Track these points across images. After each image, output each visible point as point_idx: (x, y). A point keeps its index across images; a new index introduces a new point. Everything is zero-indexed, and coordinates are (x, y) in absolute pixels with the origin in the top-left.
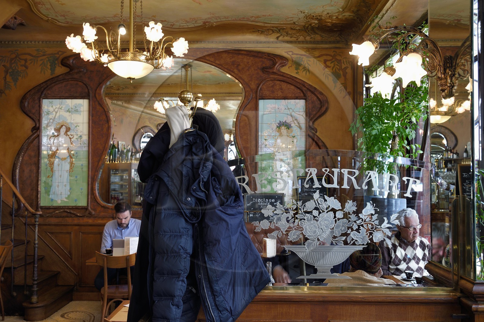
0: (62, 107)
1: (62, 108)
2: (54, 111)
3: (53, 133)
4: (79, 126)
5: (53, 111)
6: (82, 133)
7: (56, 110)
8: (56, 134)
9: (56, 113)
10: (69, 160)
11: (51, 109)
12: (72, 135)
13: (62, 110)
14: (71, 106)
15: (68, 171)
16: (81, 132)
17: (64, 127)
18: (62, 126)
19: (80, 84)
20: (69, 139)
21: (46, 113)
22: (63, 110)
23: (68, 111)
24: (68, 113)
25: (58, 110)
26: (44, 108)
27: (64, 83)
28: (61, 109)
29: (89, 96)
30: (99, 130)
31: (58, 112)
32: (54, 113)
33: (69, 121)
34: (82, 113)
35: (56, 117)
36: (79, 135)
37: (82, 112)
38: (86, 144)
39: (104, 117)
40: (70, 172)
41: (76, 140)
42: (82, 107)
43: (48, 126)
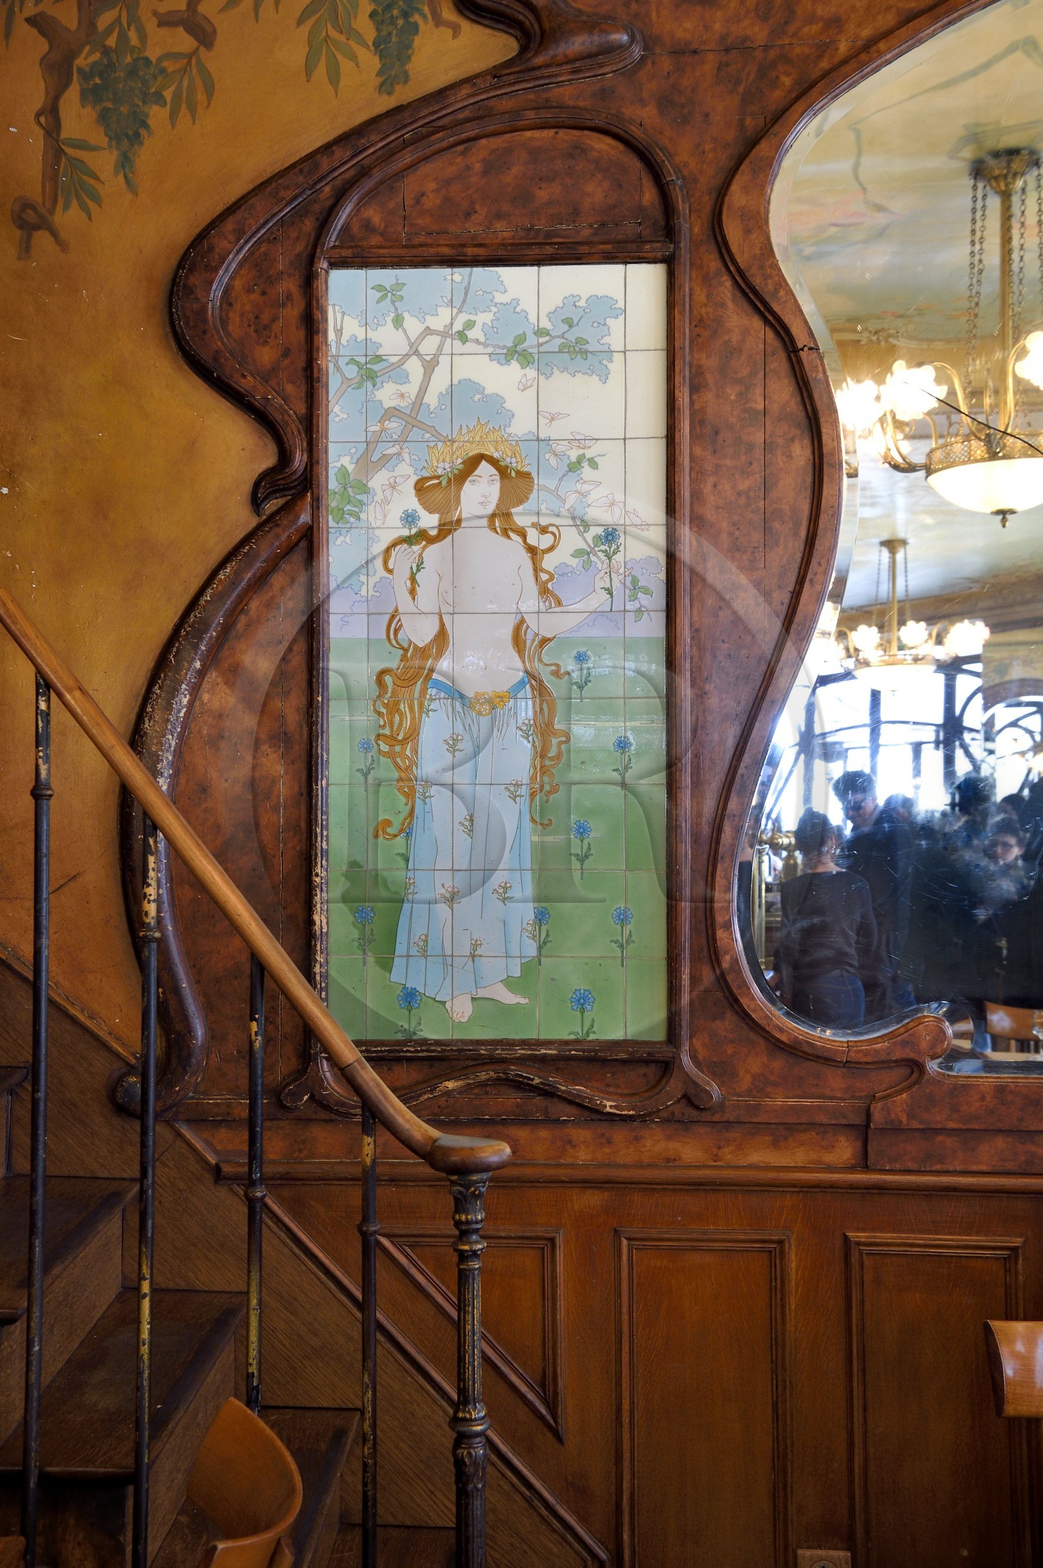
0: (470, 324)
1: (471, 334)
2: (416, 353)
3: (409, 518)
4: (593, 464)
5: (407, 356)
6: (617, 511)
7: (429, 346)
8: (429, 521)
9: (430, 366)
10: (526, 709)
11: (390, 341)
12: (544, 530)
13: (470, 347)
14: (533, 318)
15: (518, 785)
16: (612, 504)
17: (485, 468)
18: (472, 463)
19: (602, 145)
20: (526, 558)
21: (352, 372)
22: (480, 349)
23: (516, 353)
24: (515, 364)
25: (440, 347)
26: (339, 332)
27: (484, 142)
28: (462, 337)
29: (670, 232)
30: (744, 485)
31: (444, 361)
32: (414, 367)
33: (522, 425)
34: (616, 365)
35: (431, 399)
36: (600, 531)
37: (618, 358)
38: (647, 591)
39: (783, 392)
40: (533, 795)
41: (574, 562)
42: (616, 325)
43: (369, 462)
